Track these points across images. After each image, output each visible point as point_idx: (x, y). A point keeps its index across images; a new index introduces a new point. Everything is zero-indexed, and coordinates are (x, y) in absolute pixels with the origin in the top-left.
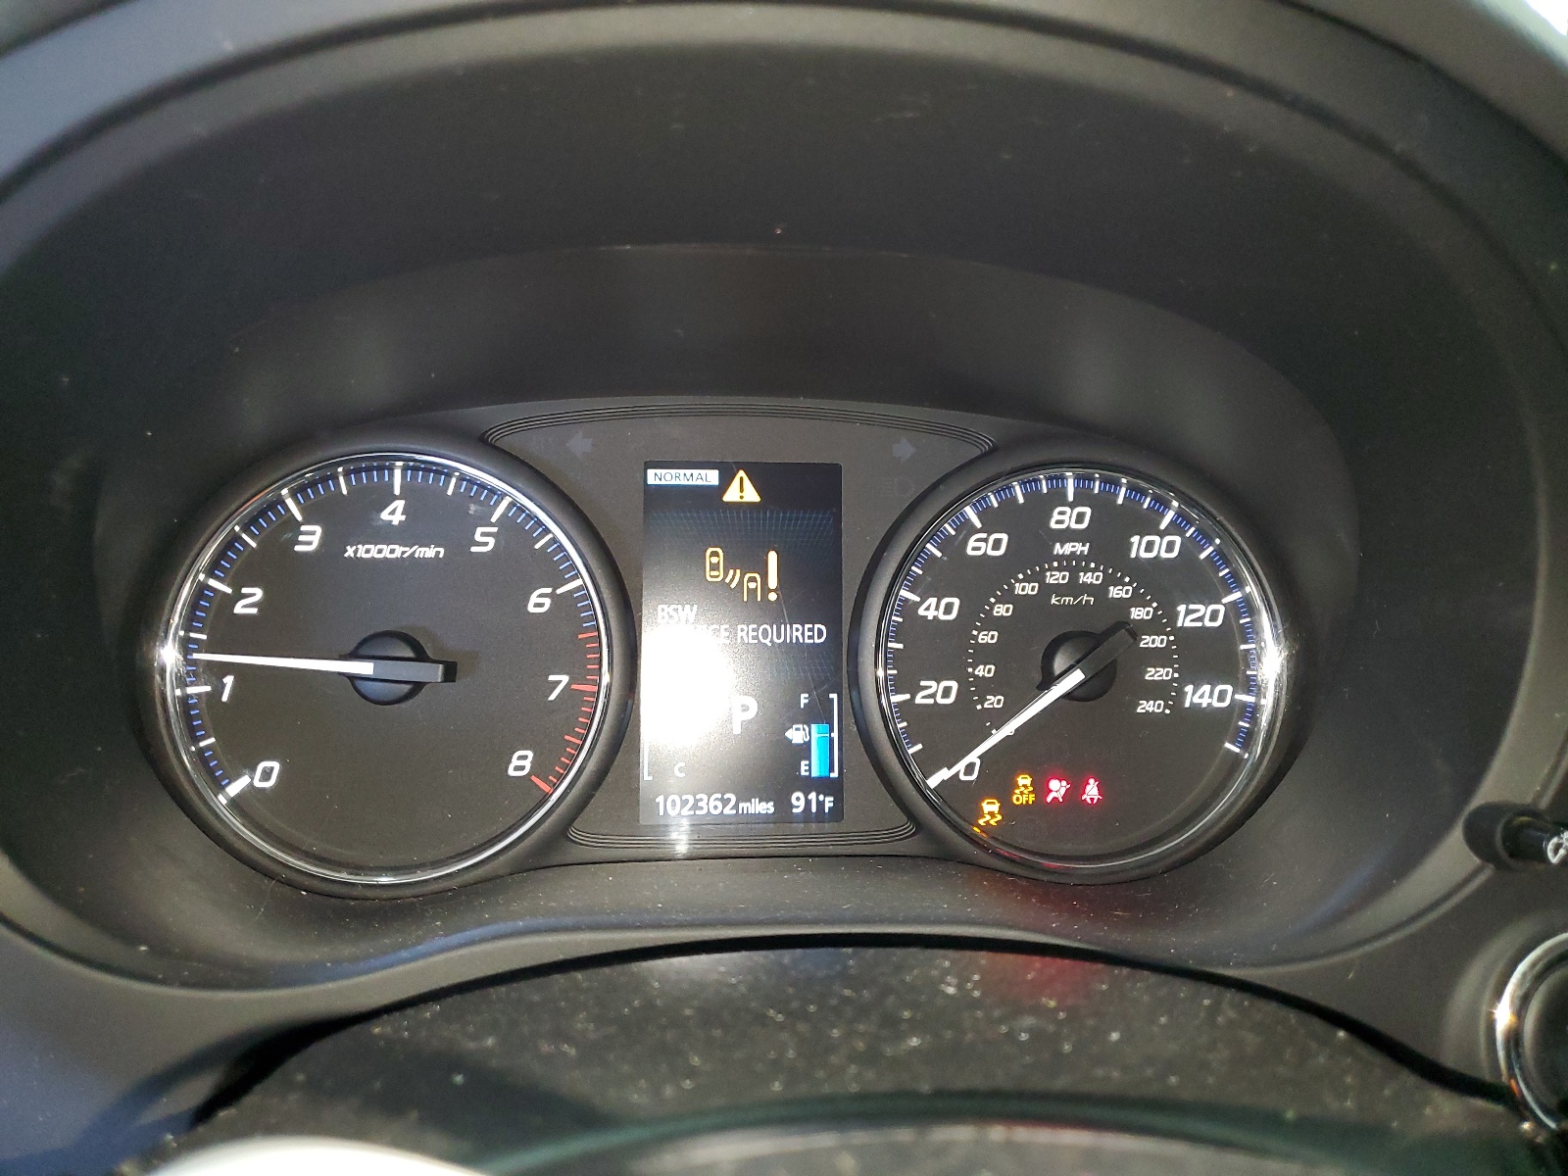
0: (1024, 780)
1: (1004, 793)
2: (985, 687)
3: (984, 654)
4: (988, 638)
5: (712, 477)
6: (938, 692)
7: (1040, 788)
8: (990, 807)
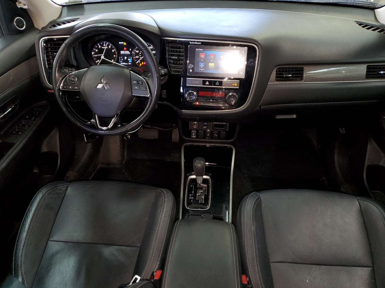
0: (143, 63)
1: (141, 63)
2: (140, 57)
3: (140, 54)
4: (140, 53)
5: (123, 43)
6: (137, 57)
7: (144, 63)
8: (141, 64)
